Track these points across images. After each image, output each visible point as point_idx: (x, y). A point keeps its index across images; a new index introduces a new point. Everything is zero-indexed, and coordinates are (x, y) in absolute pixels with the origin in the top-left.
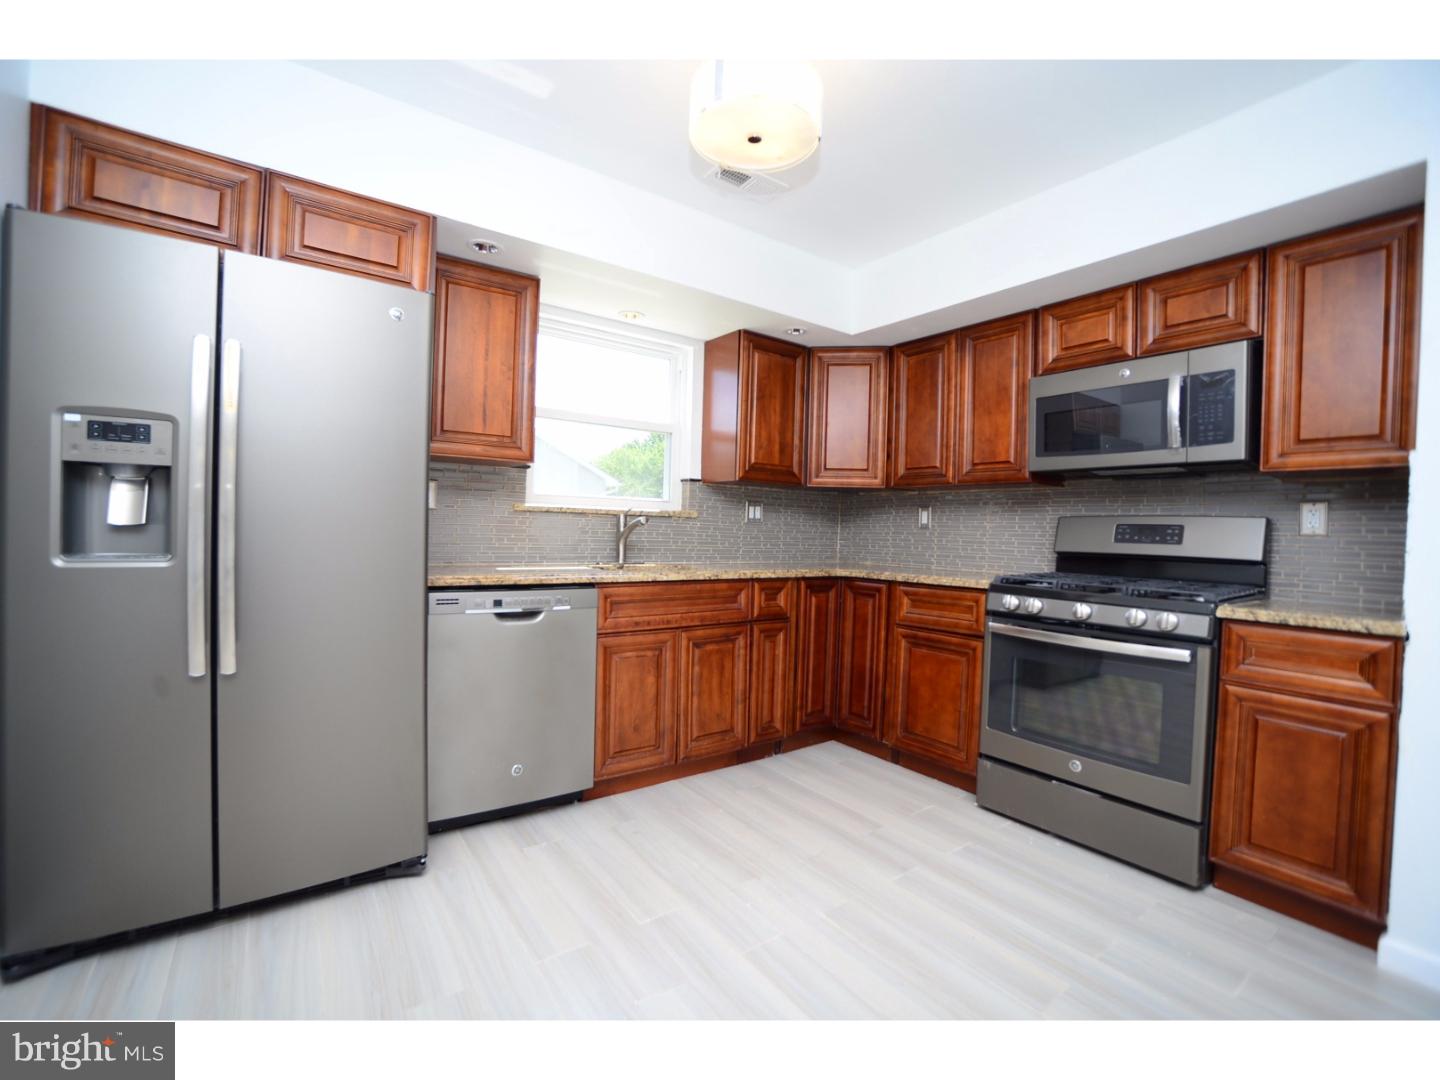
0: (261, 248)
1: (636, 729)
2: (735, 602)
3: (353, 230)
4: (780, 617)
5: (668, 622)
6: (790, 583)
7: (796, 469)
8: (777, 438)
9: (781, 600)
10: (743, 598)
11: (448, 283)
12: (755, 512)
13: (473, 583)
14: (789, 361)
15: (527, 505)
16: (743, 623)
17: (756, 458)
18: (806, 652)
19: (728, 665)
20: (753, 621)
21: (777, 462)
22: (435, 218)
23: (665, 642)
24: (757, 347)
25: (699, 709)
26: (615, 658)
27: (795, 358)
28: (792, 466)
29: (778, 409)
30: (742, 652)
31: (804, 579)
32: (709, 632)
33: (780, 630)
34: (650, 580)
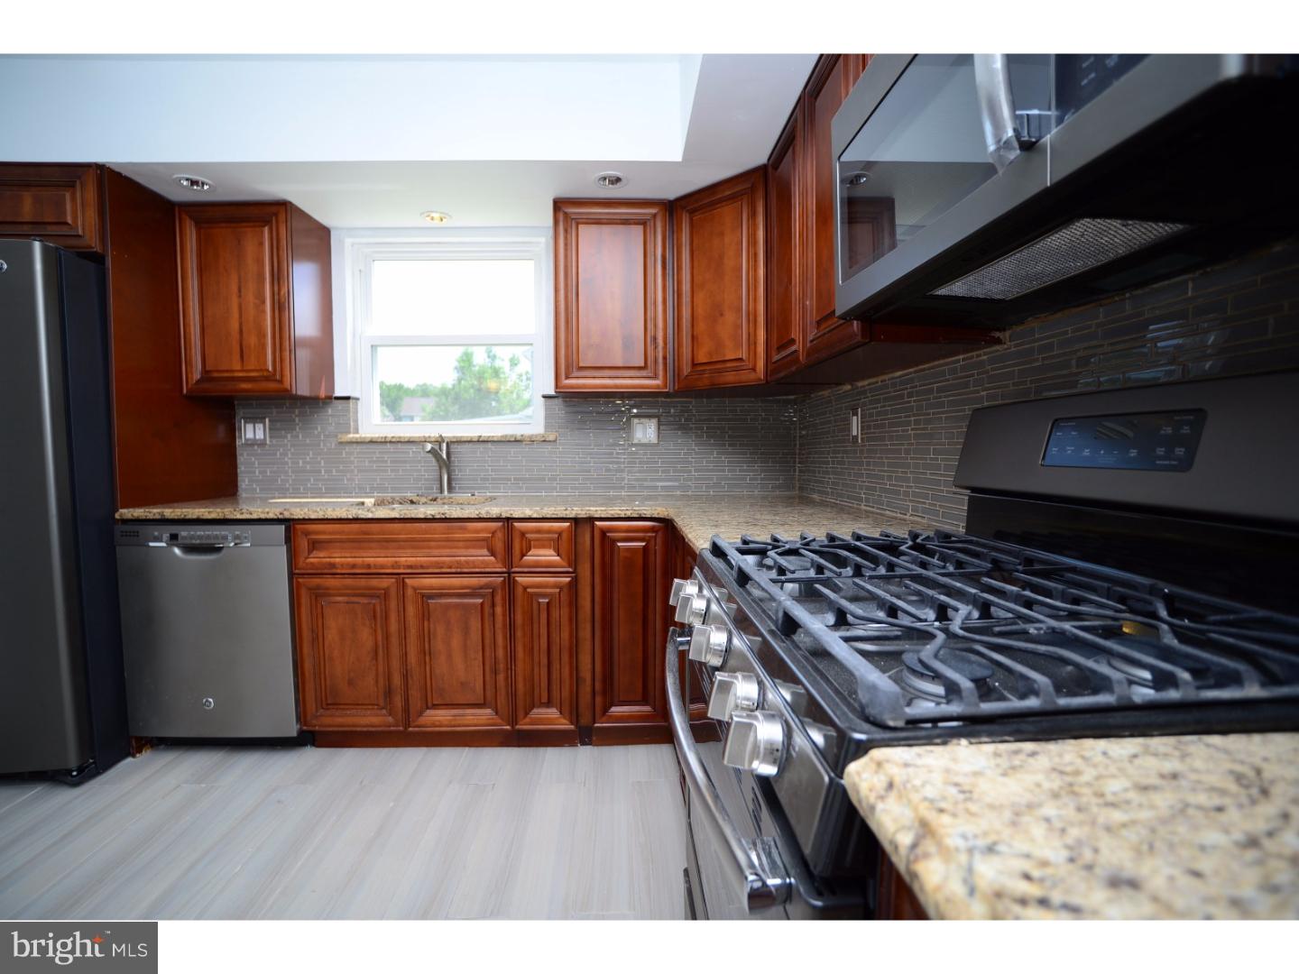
1: (351, 683)
11: (200, 229)
12: (645, 431)
20: (510, 572)
21: (619, 363)
23: (384, 590)
24: (579, 217)
26: (321, 602)
30: (497, 610)
33: (557, 587)
34: (350, 517)
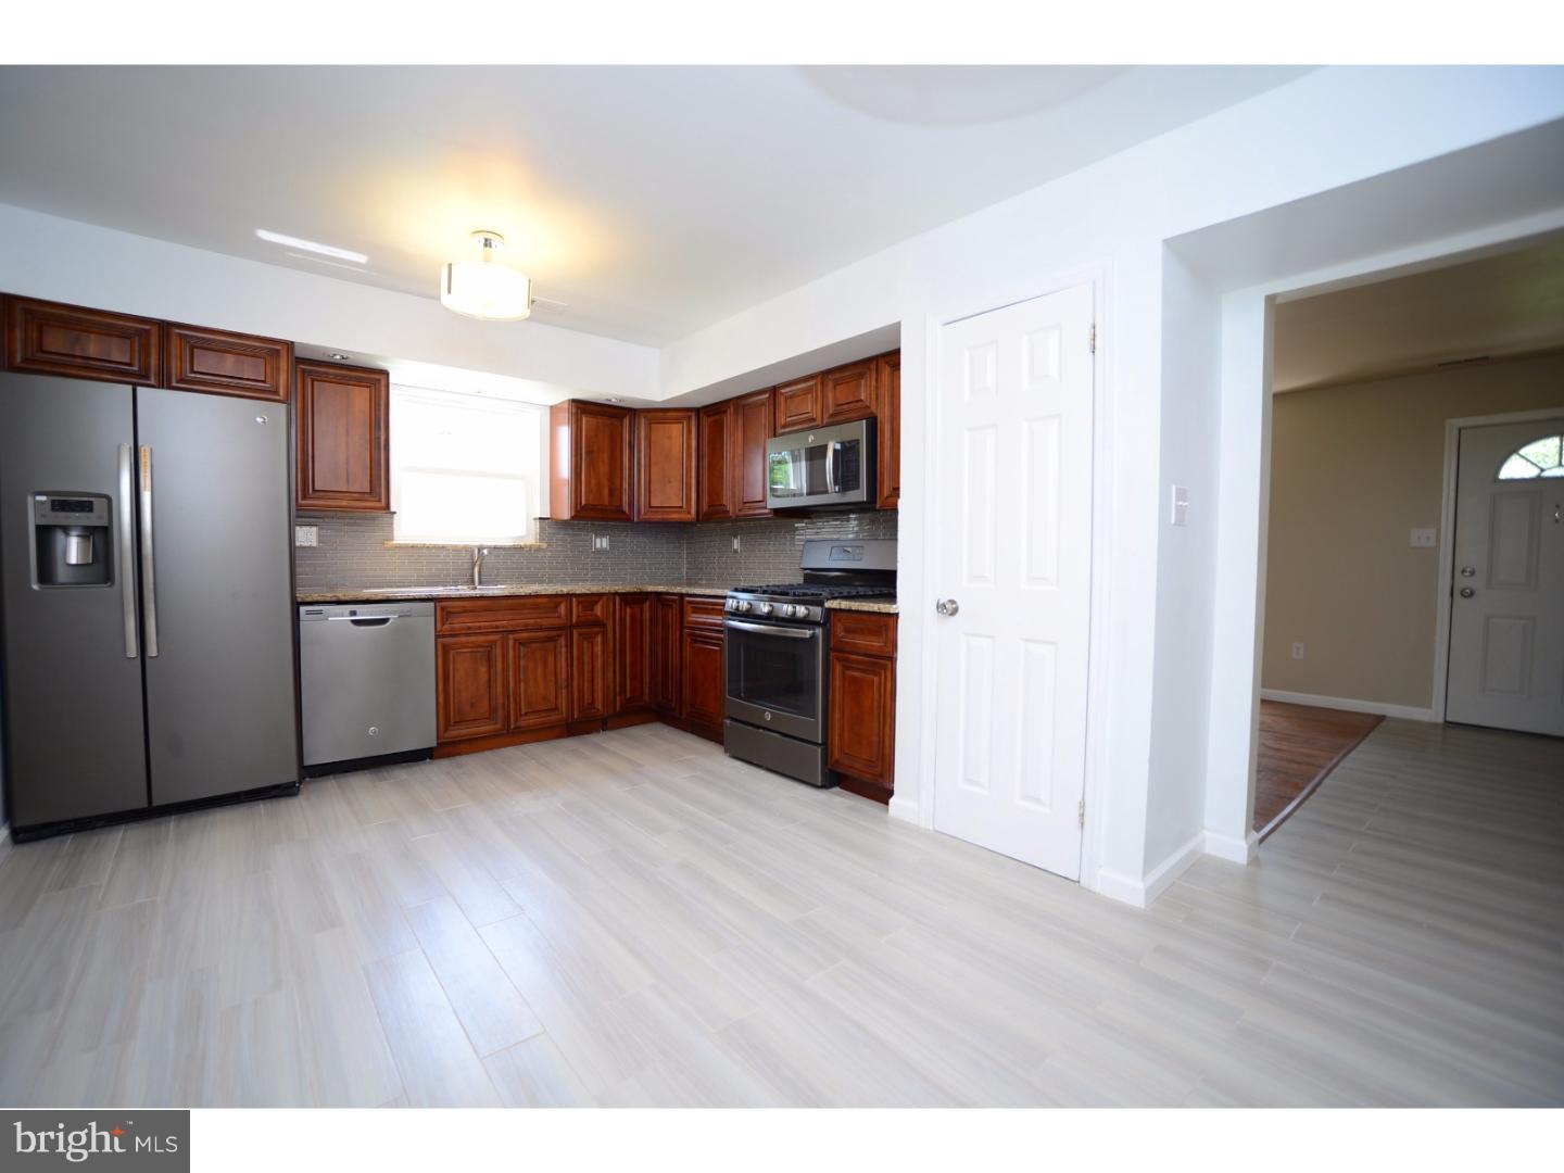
0: (164, 383)
1: (473, 705)
2: (556, 612)
3: (230, 358)
4: (599, 623)
5: (497, 627)
6: (605, 598)
7: (626, 508)
8: (606, 483)
9: (598, 610)
10: (562, 608)
11: (313, 381)
12: (602, 543)
13: (334, 599)
14: (616, 422)
15: (395, 542)
16: (567, 628)
17: (586, 500)
18: (623, 651)
19: (551, 659)
20: (572, 626)
21: (607, 503)
22: (292, 343)
23: (495, 642)
24: (584, 412)
25: (525, 691)
26: (452, 652)
27: (621, 418)
28: (621, 505)
29: (606, 460)
30: (564, 650)
31: (616, 593)
32: (532, 634)
33: (597, 634)
